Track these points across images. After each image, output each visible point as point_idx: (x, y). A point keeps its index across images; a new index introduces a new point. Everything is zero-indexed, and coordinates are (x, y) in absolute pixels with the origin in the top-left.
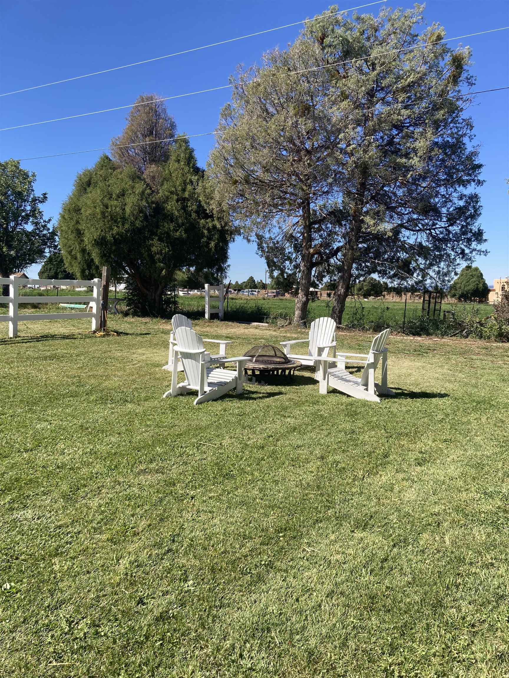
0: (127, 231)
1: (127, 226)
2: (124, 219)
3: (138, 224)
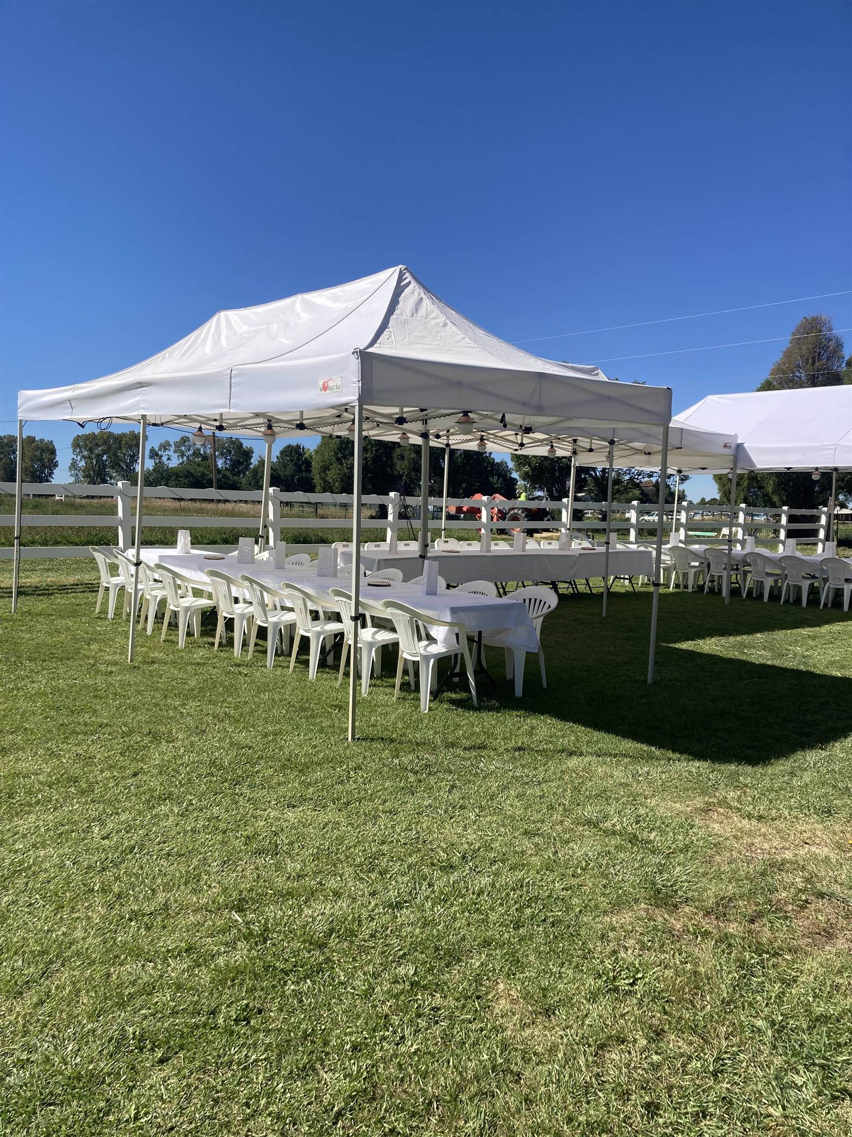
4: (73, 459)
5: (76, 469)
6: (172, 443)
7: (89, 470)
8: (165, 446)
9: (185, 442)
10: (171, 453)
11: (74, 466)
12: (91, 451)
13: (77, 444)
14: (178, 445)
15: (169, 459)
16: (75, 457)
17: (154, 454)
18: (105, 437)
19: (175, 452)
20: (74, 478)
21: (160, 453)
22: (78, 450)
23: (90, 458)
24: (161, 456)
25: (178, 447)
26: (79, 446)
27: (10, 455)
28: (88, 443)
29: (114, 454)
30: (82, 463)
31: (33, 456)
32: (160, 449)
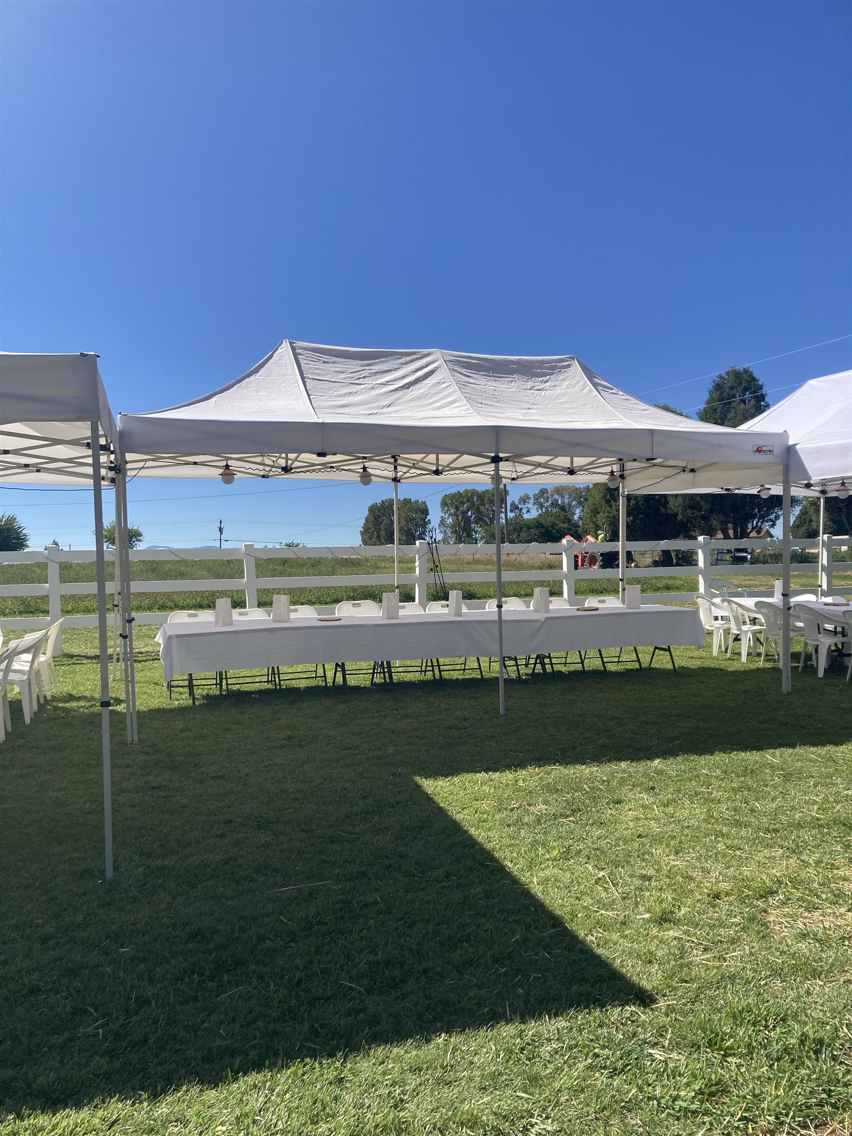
4: (442, 517)
5: (445, 526)
6: (531, 496)
7: (456, 526)
8: (524, 500)
9: (544, 493)
10: (530, 505)
11: (442, 523)
12: (457, 508)
13: (444, 504)
14: (537, 498)
15: (528, 511)
16: (443, 515)
17: (514, 507)
18: (469, 495)
19: (534, 504)
21: (520, 506)
22: (446, 508)
23: (456, 515)
24: (521, 509)
25: (537, 499)
26: (446, 505)
27: (390, 516)
28: (454, 501)
29: (478, 510)
30: (450, 521)
31: (408, 516)
32: (520, 503)
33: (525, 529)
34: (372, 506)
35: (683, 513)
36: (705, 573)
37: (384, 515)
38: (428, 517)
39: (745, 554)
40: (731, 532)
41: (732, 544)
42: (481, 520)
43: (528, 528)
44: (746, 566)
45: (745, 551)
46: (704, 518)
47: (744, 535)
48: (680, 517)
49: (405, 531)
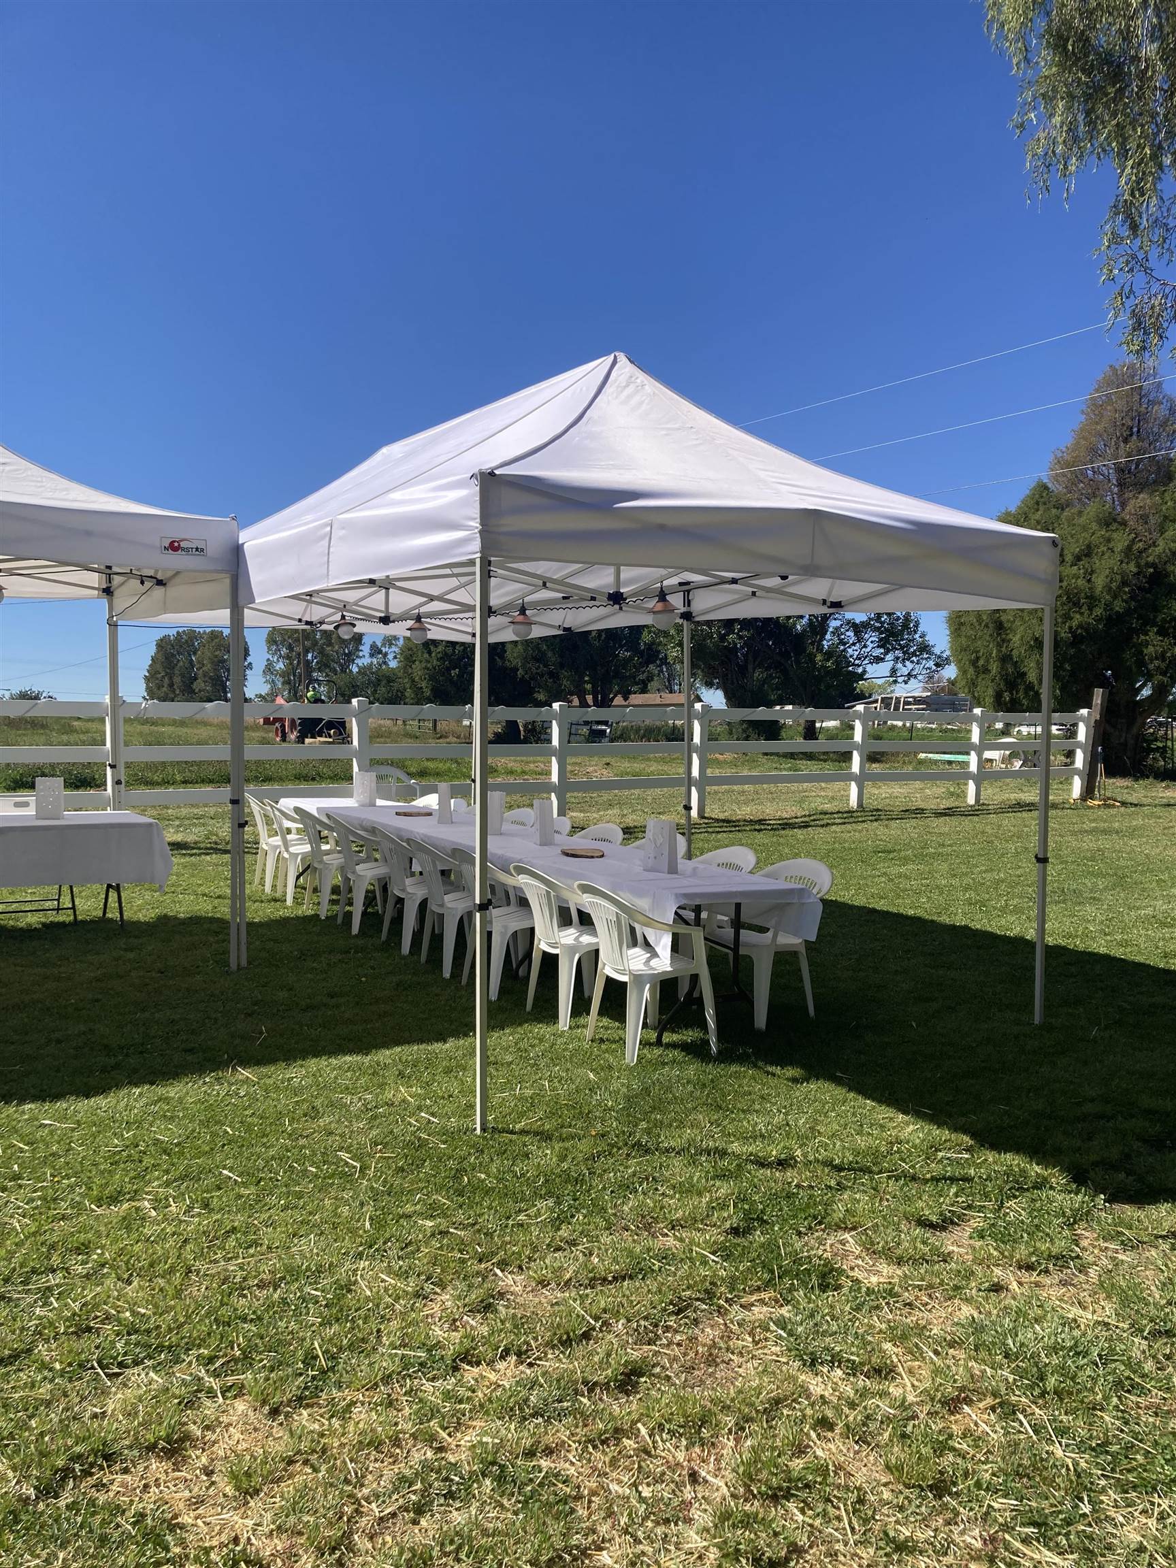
0: (1099, 620)
1: (1098, 611)
2: (1092, 600)
3: (1119, 606)
4: (268, 660)
5: (272, 673)
7: (289, 675)
8: (392, 641)
11: (269, 669)
12: (290, 648)
13: (272, 641)
15: (396, 657)
16: (270, 657)
20: (269, 686)
21: (383, 649)
22: (274, 648)
23: (288, 657)
24: (386, 655)
26: (275, 642)
27: (190, 655)
28: (286, 637)
29: (322, 652)
30: (280, 666)
31: (216, 656)
32: (384, 645)
33: (383, 683)
34: (161, 640)
35: (523, 666)
36: (359, 754)
37: (179, 653)
38: (249, 659)
39: (604, 727)
40: (589, 698)
41: (593, 713)
42: (327, 666)
43: (389, 682)
44: (605, 743)
45: (605, 723)
46: (552, 675)
47: (604, 703)
48: (520, 672)
49: (210, 678)
